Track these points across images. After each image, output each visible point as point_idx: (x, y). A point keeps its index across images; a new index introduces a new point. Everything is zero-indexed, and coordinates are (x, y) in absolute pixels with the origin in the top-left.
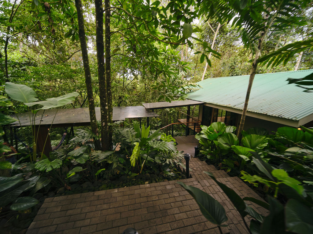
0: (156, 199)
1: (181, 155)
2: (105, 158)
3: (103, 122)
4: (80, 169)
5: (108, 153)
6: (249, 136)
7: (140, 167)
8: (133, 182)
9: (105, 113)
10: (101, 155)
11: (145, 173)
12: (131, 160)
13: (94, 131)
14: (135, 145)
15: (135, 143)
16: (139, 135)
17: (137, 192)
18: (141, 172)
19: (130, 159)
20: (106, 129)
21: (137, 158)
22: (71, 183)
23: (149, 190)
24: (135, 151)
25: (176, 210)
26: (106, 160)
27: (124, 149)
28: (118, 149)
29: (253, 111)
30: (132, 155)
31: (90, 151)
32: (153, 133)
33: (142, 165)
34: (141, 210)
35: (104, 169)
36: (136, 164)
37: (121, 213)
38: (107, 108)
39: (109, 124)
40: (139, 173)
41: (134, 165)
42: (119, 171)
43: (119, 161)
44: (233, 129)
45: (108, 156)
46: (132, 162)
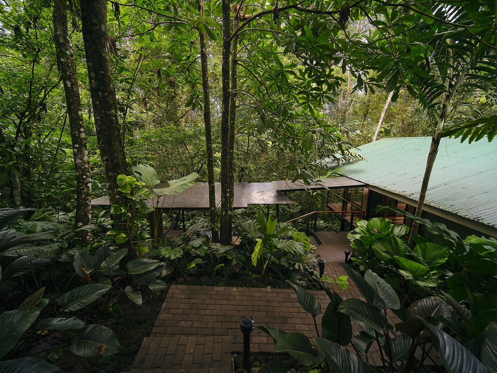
0: (277, 306)
1: (315, 260)
2: (224, 253)
3: (224, 211)
4: (199, 261)
5: (228, 248)
6: (423, 245)
7: (262, 268)
8: (254, 284)
9: (226, 200)
10: (220, 249)
11: (268, 276)
12: (252, 258)
13: (213, 221)
14: (257, 242)
15: (257, 240)
16: (263, 230)
17: (256, 294)
18: (263, 274)
19: (251, 256)
20: (225, 219)
21: (259, 256)
22: (190, 275)
23: (270, 294)
24: (257, 249)
25: (298, 321)
26: (225, 255)
27: (245, 244)
28: (237, 243)
29: (437, 207)
30: (254, 253)
31: (208, 242)
32: (281, 227)
33: (265, 266)
34: (259, 312)
35: (224, 265)
36: (258, 263)
37: (239, 311)
38: (228, 195)
39: (229, 212)
40: (261, 275)
41: (255, 264)
42: (238, 270)
43: (238, 257)
44: (405, 230)
45: (228, 251)
46: (253, 261)
